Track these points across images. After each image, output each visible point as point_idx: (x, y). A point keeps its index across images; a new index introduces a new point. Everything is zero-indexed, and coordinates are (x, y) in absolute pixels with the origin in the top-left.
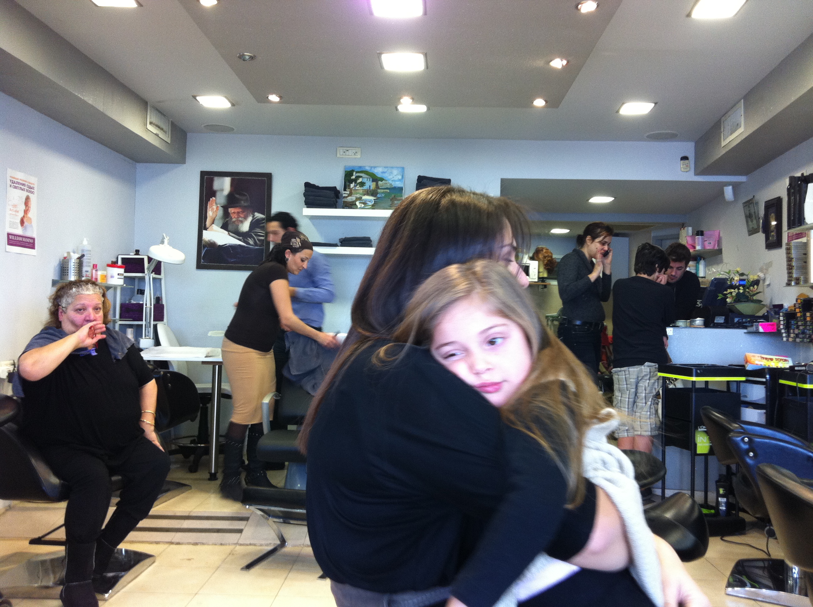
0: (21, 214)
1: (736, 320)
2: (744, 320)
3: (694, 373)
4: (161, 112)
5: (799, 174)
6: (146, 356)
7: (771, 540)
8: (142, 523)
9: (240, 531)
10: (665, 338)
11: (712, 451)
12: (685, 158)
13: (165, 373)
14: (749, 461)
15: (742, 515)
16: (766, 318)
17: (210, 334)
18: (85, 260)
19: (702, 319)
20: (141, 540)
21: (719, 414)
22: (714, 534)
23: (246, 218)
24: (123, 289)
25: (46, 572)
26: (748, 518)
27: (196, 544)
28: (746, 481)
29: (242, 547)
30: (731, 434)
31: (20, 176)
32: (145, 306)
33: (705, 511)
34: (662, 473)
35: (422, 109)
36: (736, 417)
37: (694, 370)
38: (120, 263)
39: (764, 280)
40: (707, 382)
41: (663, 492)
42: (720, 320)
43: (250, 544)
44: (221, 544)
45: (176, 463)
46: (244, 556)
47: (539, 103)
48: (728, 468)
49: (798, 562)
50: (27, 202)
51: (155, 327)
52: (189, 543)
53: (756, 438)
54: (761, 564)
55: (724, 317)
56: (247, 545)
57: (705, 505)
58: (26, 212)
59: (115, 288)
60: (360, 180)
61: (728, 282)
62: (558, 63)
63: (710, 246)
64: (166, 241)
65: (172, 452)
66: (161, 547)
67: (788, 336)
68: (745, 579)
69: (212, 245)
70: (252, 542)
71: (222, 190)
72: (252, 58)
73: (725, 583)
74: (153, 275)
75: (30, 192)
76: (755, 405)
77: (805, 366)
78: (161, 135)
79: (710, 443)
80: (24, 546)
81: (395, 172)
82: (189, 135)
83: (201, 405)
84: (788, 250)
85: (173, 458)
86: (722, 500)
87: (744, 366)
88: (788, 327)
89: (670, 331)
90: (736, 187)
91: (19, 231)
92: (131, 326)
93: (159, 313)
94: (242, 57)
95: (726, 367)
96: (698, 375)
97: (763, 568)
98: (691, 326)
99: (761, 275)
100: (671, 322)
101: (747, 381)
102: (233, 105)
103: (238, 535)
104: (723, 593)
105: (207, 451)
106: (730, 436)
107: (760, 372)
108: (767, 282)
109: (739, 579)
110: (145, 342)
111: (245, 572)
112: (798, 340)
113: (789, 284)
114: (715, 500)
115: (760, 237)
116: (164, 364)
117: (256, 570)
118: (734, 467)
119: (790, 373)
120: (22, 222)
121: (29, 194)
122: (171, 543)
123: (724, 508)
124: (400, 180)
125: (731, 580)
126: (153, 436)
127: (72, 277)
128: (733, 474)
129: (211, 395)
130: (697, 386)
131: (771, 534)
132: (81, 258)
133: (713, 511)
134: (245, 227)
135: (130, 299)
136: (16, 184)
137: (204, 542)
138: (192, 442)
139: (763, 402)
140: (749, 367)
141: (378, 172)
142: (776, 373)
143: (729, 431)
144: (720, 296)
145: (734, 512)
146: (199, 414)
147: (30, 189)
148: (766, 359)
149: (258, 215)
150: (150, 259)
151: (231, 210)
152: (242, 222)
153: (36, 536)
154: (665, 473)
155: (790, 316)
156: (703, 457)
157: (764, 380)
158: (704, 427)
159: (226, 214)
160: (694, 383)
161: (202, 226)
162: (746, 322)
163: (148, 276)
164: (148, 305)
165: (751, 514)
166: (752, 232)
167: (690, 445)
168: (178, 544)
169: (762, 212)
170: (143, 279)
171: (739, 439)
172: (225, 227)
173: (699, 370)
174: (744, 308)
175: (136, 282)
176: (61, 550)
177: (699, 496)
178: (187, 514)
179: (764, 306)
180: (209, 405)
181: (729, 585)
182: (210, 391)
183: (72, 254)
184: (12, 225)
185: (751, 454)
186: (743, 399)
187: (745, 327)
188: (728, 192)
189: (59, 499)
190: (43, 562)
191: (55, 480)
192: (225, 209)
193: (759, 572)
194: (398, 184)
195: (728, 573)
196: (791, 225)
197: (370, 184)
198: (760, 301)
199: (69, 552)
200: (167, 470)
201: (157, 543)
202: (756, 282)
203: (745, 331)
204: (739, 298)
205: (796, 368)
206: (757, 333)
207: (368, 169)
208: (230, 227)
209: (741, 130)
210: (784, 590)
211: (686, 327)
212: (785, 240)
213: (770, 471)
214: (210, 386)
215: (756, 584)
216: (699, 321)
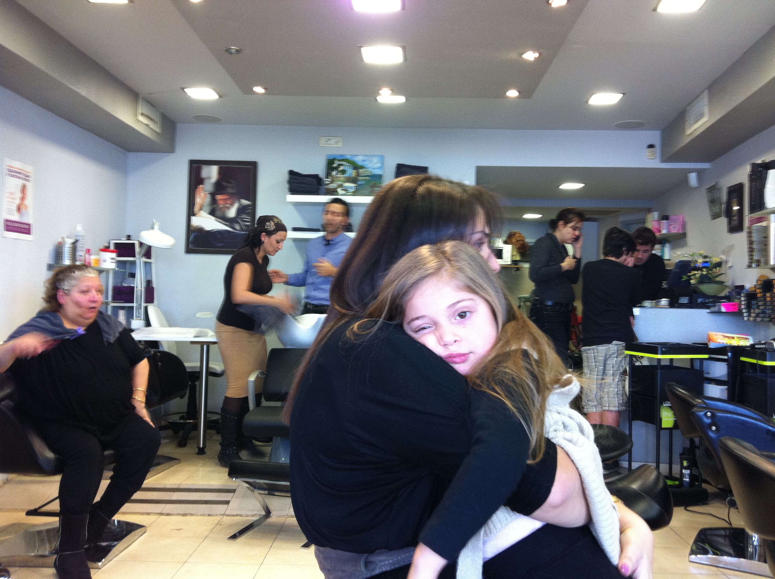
0: (18, 201)
1: (700, 300)
2: (707, 301)
3: (659, 351)
4: (151, 103)
5: (759, 162)
6: (137, 336)
7: (732, 510)
8: (137, 495)
9: (227, 502)
10: (631, 318)
11: (676, 425)
12: (651, 146)
13: (155, 353)
14: (711, 434)
15: (704, 486)
16: (728, 298)
17: (198, 315)
18: (79, 245)
19: (668, 299)
20: (134, 511)
21: (684, 391)
22: (678, 505)
23: (232, 204)
24: (115, 273)
25: (42, 541)
26: (710, 489)
27: (185, 515)
28: (708, 454)
29: (228, 518)
30: (695, 409)
31: (17, 165)
32: (135, 289)
33: (669, 482)
34: (628, 447)
35: (400, 99)
36: (699, 392)
37: (659, 348)
38: (112, 248)
39: (726, 262)
40: (671, 360)
41: (630, 465)
42: (684, 300)
43: (237, 515)
44: (209, 515)
45: (165, 438)
46: (231, 526)
47: (513, 93)
48: (692, 441)
49: (757, 531)
50: (24, 189)
51: (146, 308)
52: (178, 514)
53: (718, 413)
54: (723, 533)
55: (688, 298)
56: (234, 516)
57: (670, 477)
58: (23, 199)
59: (107, 271)
60: (341, 168)
61: (691, 264)
62: (530, 56)
63: (675, 230)
64: (156, 227)
65: (162, 428)
66: (152, 518)
67: (749, 316)
68: (707, 547)
69: (200, 231)
70: (239, 513)
71: (209, 178)
72: (238, 51)
73: (688, 550)
74: (144, 259)
75: (25, 180)
76: (718, 382)
77: (765, 344)
78: (152, 125)
79: (675, 418)
80: (21, 517)
81: (375, 160)
82: (179, 125)
83: (190, 383)
84: (750, 233)
85: (163, 433)
86: (686, 472)
87: (706, 344)
88: (749, 307)
89: (636, 311)
90: (700, 173)
91: (15, 217)
92: (122, 308)
93: (150, 296)
94: (228, 51)
95: (690, 345)
96: (663, 353)
97: (725, 537)
98: (657, 306)
99: (724, 257)
100: (638, 303)
101: (710, 359)
102: (220, 96)
103: (225, 506)
104: (687, 560)
105: (196, 427)
106: (693, 410)
107: (722, 350)
108: (729, 265)
109: (702, 547)
110: (137, 323)
111: (231, 542)
112: (758, 319)
113: (750, 266)
114: (679, 471)
115: (723, 221)
116: (155, 344)
117: (241, 539)
118: (697, 440)
119: (751, 351)
120: (19, 209)
121: (25, 182)
122: (162, 514)
123: (688, 480)
124: (379, 168)
125: (694, 548)
126: (144, 413)
127: (67, 262)
128: (698, 447)
129: (200, 373)
130: (663, 363)
131: (733, 504)
132: (74, 244)
133: (677, 483)
134: (232, 213)
135: (122, 282)
136: (14, 173)
137: (193, 512)
138: (181, 418)
139: (725, 379)
140: (712, 345)
141: (359, 160)
142: (738, 351)
143: (693, 406)
144: (685, 278)
145: (697, 483)
146: (188, 392)
147: (26, 177)
148: (728, 337)
149: (245, 202)
150: (141, 244)
151: (219, 197)
152: (228, 208)
153: (32, 507)
154: (632, 446)
155: (751, 296)
156: (668, 431)
157: (726, 357)
158: (669, 403)
159: (214, 201)
160: (659, 360)
161: (191, 213)
162: (709, 303)
163: (140, 260)
164: (139, 288)
165: (714, 485)
166: (715, 216)
167: (655, 420)
168: (168, 514)
169: (724, 197)
170: (133, 263)
171: (702, 413)
172: (212, 213)
173: (664, 348)
174: (708, 289)
175: (128, 266)
176: (55, 521)
177: (664, 468)
178: (176, 487)
179: (726, 287)
180: (197, 383)
181: (693, 552)
182: (198, 370)
183: (66, 239)
184: (10, 211)
185: (714, 428)
186: (706, 376)
187: (708, 307)
188: (693, 178)
189: (54, 473)
190: (40, 533)
191: (50, 455)
192: (213, 195)
193: (721, 540)
194: (378, 172)
195: (691, 541)
196: (753, 209)
197: (351, 172)
198: (722, 283)
199: (63, 522)
200: (158, 445)
201: (148, 514)
202: (719, 265)
203: (708, 311)
204: (703, 280)
205: (757, 346)
206: (719, 312)
207: (348, 157)
208: (218, 213)
209: (704, 119)
210: (744, 557)
211: (652, 307)
212: (746, 223)
213: (731, 444)
214: (198, 364)
215: (718, 551)
216: (664, 301)
